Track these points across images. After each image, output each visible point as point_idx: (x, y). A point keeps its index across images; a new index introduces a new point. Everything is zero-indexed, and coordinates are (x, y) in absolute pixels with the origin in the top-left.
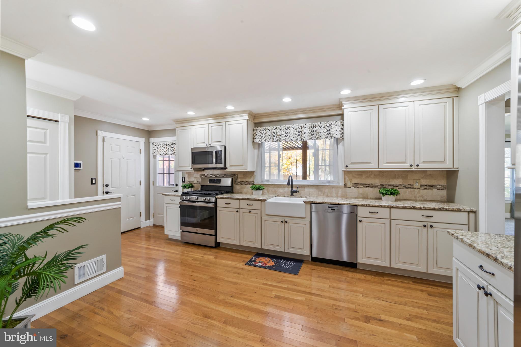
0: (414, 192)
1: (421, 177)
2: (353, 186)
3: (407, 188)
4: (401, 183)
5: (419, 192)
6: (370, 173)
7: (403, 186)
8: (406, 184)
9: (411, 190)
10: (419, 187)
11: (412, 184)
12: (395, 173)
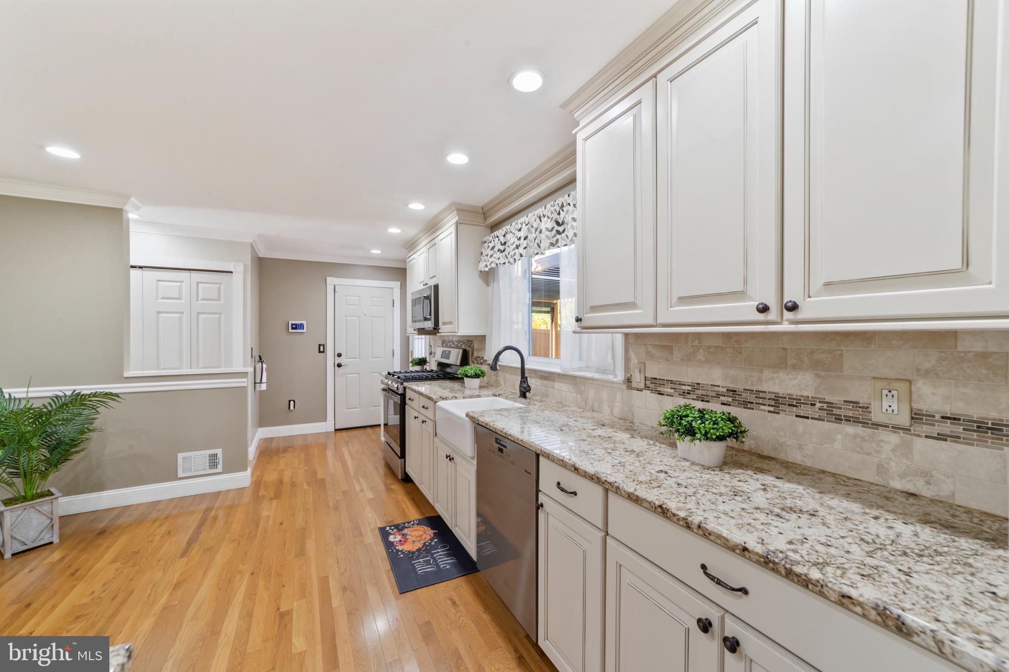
0: (874, 445)
1: (918, 370)
2: (647, 387)
3: (838, 419)
4: (809, 393)
5: (905, 450)
6: (696, 343)
7: (818, 405)
8: (836, 399)
9: (859, 430)
10: (904, 419)
11: (863, 400)
12: (785, 346)
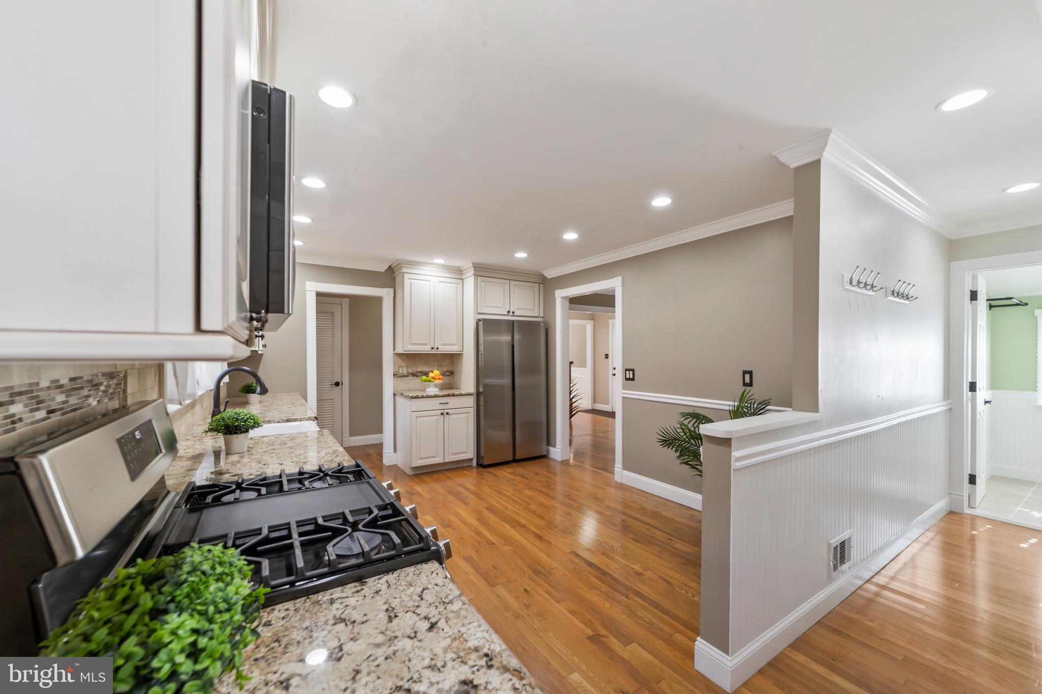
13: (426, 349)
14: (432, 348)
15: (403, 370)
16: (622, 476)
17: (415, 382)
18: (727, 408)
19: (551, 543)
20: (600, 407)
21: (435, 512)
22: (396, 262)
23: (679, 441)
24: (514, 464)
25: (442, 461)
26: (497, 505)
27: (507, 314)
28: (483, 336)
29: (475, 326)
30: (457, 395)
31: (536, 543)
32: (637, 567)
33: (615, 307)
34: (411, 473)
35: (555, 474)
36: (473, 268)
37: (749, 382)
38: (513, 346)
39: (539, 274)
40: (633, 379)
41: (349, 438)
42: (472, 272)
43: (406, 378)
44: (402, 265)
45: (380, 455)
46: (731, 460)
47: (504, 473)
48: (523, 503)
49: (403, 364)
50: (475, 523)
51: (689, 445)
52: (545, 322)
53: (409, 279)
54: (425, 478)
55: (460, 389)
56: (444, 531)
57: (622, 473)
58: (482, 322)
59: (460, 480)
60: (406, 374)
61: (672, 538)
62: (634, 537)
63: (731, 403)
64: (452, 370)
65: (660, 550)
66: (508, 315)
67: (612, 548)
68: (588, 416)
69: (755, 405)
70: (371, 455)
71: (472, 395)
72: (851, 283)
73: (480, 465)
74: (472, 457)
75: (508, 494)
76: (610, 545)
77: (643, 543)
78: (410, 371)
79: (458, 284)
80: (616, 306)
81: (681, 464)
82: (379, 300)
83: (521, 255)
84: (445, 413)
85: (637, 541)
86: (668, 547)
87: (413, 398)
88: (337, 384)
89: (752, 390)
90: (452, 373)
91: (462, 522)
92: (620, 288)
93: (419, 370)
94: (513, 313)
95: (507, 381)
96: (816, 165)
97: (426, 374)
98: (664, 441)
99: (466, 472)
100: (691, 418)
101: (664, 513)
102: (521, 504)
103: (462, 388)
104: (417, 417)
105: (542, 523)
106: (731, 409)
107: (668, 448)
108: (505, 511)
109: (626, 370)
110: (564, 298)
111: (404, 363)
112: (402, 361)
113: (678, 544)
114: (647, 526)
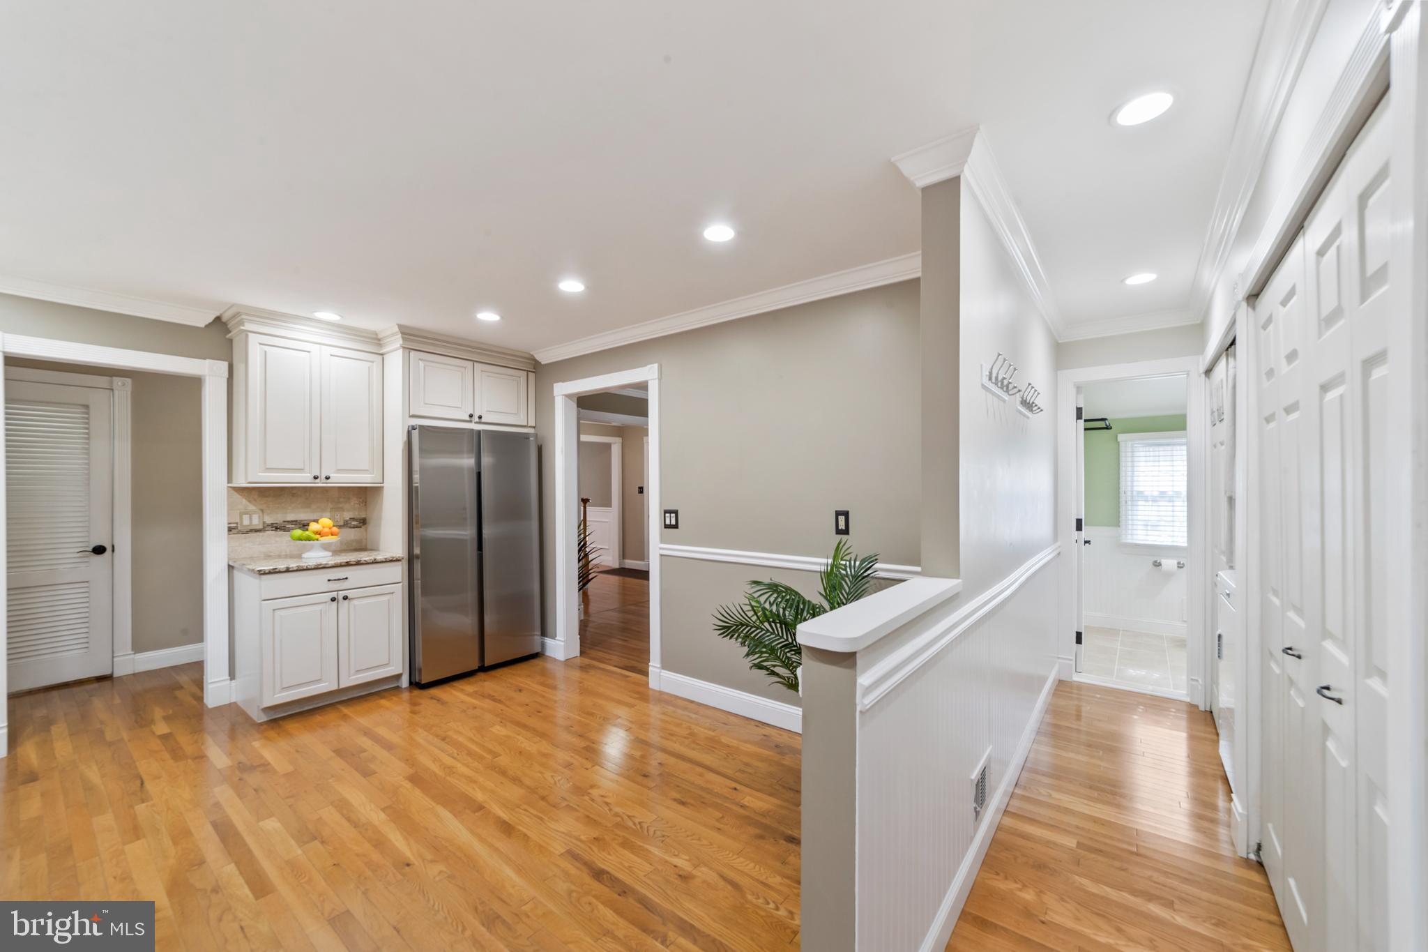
13: (303, 479)
14: (316, 478)
15: (251, 519)
16: (660, 678)
17: (281, 542)
18: (817, 568)
19: (528, 837)
20: (631, 564)
21: (290, 806)
22: (229, 308)
23: (747, 627)
24: (482, 675)
25: (335, 687)
26: (434, 768)
27: (468, 418)
28: (420, 457)
29: (405, 438)
30: (367, 563)
31: (498, 845)
32: (682, 863)
33: (647, 416)
34: (264, 718)
35: (554, 688)
36: (400, 335)
37: (844, 528)
38: (479, 475)
39: (527, 356)
40: (676, 526)
41: (132, 656)
42: (398, 342)
43: (258, 533)
44: (243, 317)
45: (200, 684)
46: (856, 693)
47: (458, 694)
48: (485, 755)
49: (251, 507)
50: (377, 817)
51: (764, 632)
52: (536, 435)
53: (261, 344)
54: (291, 726)
55: (378, 550)
56: (299, 852)
57: (660, 675)
58: (417, 430)
59: (364, 721)
60: (261, 527)
61: (738, 787)
62: (678, 796)
63: (824, 561)
64: (363, 516)
65: (721, 815)
66: (471, 421)
67: (641, 827)
68: (614, 579)
69: (858, 563)
70: (181, 688)
71: (397, 560)
72: (990, 379)
73: (415, 685)
74: (400, 671)
75: (460, 739)
76: (637, 821)
77: (692, 805)
78: (269, 520)
79: (373, 362)
80: (649, 414)
81: (751, 667)
82: (195, 383)
83: (488, 316)
84: (341, 597)
85: (683, 803)
86: (734, 808)
87: (265, 574)
88: (99, 550)
89: (849, 539)
90: (363, 522)
91: (349, 820)
92: (657, 382)
93: (291, 517)
94: (480, 417)
95: (469, 533)
96: (951, 186)
97: (304, 526)
98: (724, 627)
99: (383, 702)
100: (771, 593)
101: (724, 740)
102: (481, 758)
103: (381, 548)
104: (274, 610)
105: (513, 793)
106: (823, 570)
107: (731, 638)
108: (448, 778)
109: (666, 512)
110: (569, 396)
111: (255, 505)
112: (250, 502)
113: (748, 798)
114: (699, 770)
